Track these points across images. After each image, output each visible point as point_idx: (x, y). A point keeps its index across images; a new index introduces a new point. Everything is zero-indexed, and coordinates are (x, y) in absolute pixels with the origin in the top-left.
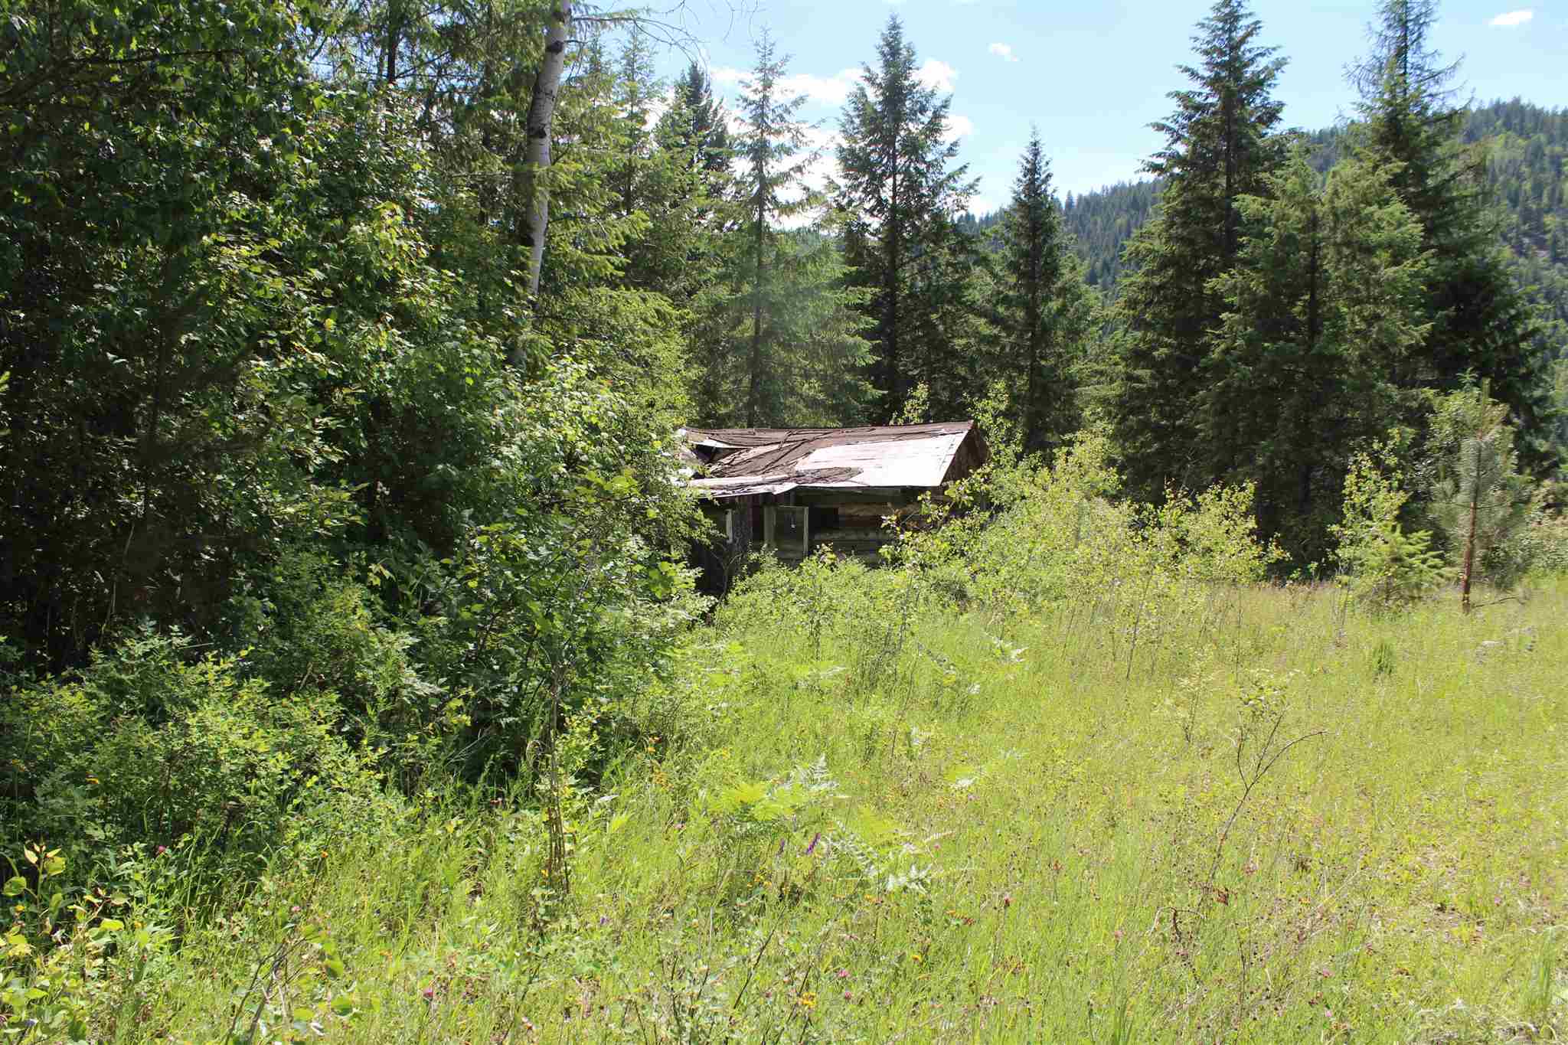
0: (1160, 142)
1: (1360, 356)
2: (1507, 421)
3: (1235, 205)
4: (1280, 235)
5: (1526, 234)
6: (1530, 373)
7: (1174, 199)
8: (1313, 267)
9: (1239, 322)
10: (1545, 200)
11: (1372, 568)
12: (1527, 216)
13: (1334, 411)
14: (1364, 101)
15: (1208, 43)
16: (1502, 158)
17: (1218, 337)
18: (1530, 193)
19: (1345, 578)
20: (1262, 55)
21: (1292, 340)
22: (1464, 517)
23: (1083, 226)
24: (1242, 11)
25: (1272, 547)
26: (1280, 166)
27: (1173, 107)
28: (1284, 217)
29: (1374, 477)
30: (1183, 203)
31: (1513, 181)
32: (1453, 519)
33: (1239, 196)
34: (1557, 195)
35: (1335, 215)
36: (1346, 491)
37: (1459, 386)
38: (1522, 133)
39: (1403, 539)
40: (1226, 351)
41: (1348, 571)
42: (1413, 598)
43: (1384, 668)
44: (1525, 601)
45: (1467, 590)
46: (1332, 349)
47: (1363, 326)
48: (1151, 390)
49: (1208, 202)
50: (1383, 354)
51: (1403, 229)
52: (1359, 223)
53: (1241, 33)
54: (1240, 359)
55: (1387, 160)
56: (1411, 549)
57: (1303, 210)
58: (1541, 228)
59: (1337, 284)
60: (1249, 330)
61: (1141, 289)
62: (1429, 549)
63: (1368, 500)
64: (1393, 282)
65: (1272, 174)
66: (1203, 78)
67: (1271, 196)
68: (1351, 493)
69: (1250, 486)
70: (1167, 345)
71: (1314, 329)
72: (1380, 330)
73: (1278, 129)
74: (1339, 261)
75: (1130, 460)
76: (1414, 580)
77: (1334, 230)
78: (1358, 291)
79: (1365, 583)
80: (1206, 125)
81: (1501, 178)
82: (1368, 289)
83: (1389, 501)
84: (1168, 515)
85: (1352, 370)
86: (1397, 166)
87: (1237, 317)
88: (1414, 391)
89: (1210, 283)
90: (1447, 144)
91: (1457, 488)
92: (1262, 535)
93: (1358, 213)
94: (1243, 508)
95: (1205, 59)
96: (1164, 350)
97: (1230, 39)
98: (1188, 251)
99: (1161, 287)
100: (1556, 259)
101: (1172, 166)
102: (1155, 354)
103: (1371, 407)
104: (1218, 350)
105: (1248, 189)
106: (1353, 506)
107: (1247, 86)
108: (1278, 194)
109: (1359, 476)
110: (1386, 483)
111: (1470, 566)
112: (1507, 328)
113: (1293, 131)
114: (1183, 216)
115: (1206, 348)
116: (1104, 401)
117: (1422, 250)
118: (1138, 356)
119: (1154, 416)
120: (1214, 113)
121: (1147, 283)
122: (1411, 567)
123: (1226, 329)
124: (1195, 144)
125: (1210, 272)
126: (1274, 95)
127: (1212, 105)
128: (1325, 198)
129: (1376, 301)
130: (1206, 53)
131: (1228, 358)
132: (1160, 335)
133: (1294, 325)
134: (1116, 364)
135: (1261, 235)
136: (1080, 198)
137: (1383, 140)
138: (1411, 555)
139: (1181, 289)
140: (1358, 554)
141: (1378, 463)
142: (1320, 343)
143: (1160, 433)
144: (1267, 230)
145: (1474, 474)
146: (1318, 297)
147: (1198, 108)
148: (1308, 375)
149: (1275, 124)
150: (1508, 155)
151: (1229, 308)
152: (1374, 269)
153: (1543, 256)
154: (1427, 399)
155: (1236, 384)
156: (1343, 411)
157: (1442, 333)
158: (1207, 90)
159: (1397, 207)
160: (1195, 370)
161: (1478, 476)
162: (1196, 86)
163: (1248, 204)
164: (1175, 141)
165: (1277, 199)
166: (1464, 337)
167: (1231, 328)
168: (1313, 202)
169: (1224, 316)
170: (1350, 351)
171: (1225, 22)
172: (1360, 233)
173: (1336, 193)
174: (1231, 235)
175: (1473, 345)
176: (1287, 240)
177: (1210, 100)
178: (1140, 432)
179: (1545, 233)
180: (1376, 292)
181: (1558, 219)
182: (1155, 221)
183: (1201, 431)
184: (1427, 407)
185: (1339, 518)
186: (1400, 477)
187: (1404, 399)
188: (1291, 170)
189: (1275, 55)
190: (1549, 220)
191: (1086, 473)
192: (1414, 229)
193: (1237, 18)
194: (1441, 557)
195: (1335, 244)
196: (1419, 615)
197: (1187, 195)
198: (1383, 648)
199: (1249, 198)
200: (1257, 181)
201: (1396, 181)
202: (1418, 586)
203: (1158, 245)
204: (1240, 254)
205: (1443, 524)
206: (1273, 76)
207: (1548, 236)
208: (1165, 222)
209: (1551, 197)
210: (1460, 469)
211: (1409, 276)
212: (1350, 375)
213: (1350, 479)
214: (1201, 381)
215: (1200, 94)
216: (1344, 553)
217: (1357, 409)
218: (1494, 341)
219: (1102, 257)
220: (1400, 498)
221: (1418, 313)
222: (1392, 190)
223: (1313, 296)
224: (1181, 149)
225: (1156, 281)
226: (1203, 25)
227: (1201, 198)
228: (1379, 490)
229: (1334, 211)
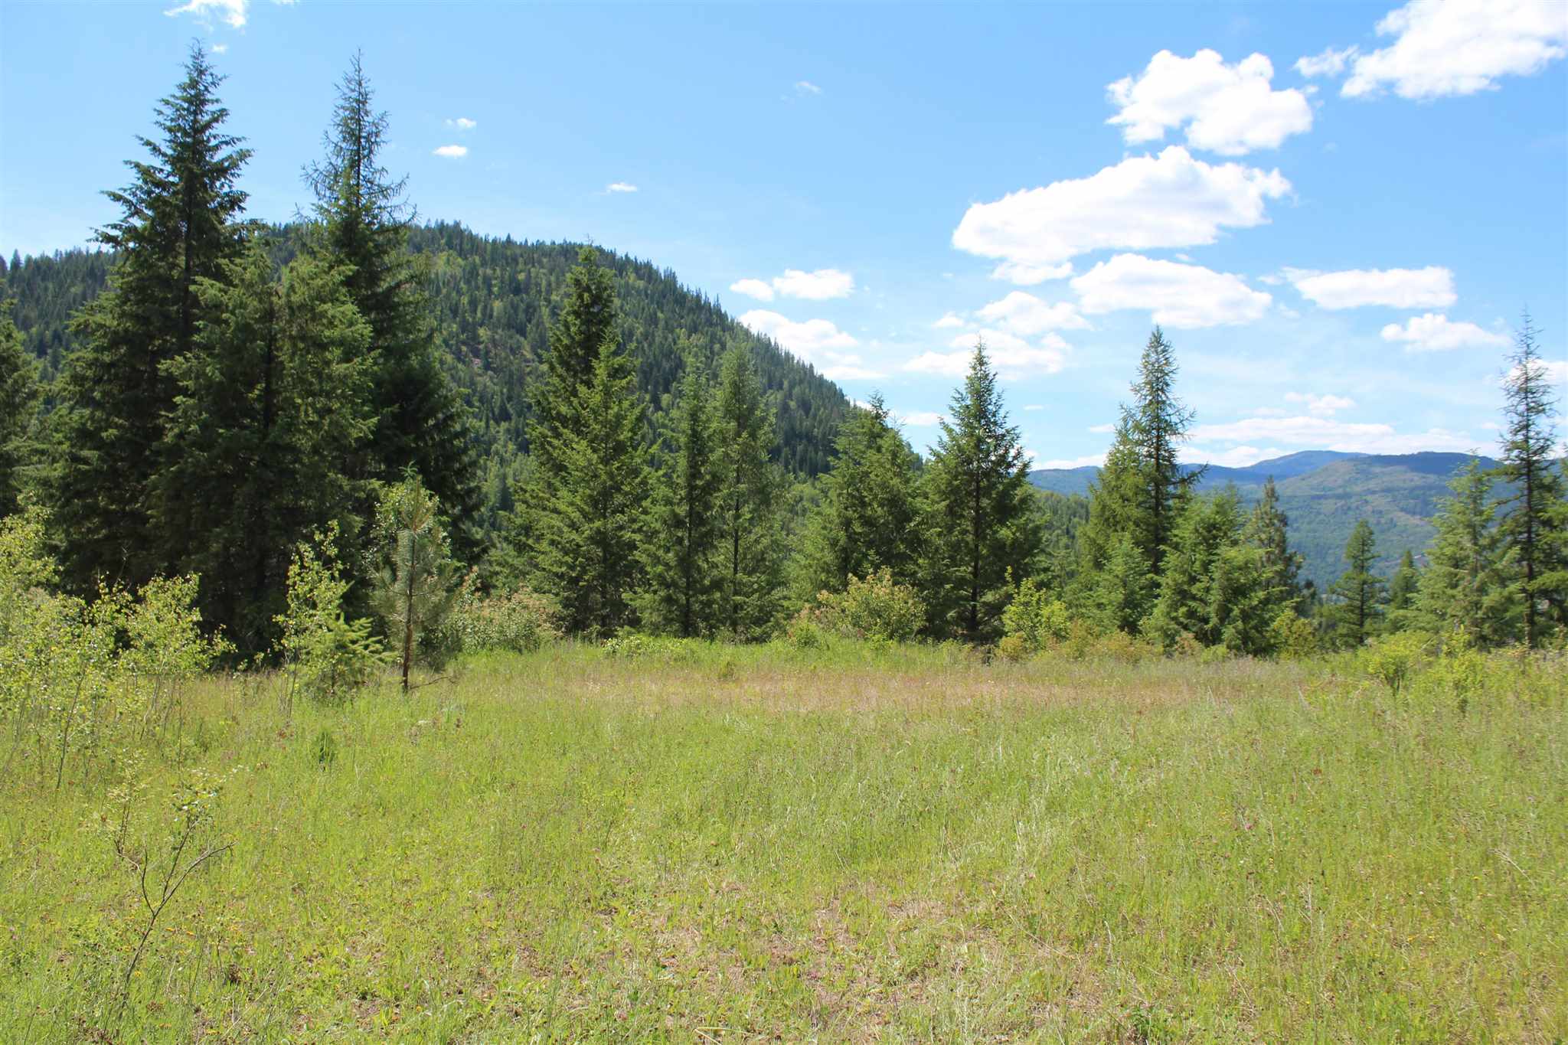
0: (117, 212)
1: (313, 446)
2: (441, 512)
3: (192, 288)
4: (237, 323)
5: (464, 343)
6: (464, 468)
7: (130, 274)
8: (269, 358)
9: (193, 408)
10: (479, 315)
11: (317, 656)
12: (464, 327)
13: (287, 499)
14: (321, 202)
15: (172, 120)
16: (445, 273)
17: (172, 420)
18: (467, 307)
19: (292, 667)
20: (227, 143)
21: (245, 427)
22: (401, 604)
23: (31, 290)
24: (209, 96)
25: (217, 639)
26: (241, 255)
27: (132, 178)
28: (242, 305)
29: (316, 568)
30: (139, 279)
31: (454, 294)
32: (391, 607)
33: (198, 278)
34: (488, 311)
35: (291, 308)
36: (290, 582)
37: (403, 479)
38: (462, 253)
39: (346, 627)
40: (181, 436)
41: (295, 658)
42: (356, 683)
43: (325, 756)
44: (454, 681)
45: (405, 674)
46: (287, 439)
47: (315, 418)
48: (98, 472)
49: (166, 282)
50: (336, 444)
51: (353, 328)
52: (313, 319)
53: (207, 118)
54: (193, 444)
55: (341, 262)
56: (354, 636)
57: (261, 301)
58: (475, 337)
59: (292, 375)
60: (204, 415)
61: (90, 365)
62: (370, 635)
63: (311, 590)
64: (343, 379)
65: (232, 262)
66: (164, 155)
67: (230, 283)
68: (295, 583)
69: (195, 578)
70: (117, 426)
71: (269, 417)
72: (331, 423)
73: (238, 217)
74: (294, 354)
75: (74, 547)
76: (357, 665)
77: (290, 322)
78: (311, 384)
79: (310, 671)
80: (166, 203)
81: (444, 291)
82: (320, 383)
83: (331, 590)
84: (104, 609)
85: (306, 460)
86: (350, 269)
87: (191, 401)
88: (362, 482)
89: (164, 365)
90: (393, 253)
91: (394, 578)
92: (205, 628)
93: (313, 309)
94: (188, 600)
95: (168, 136)
96: (112, 432)
97: (195, 121)
98: (141, 330)
99: (112, 365)
100: (487, 367)
101: (128, 240)
102: (104, 435)
103: (323, 494)
104: (171, 434)
105: (206, 273)
106: (297, 596)
107: (211, 171)
108: (236, 281)
109: (302, 567)
110: (328, 573)
111: (407, 649)
112: (442, 426)
113: (253, 222)
114: (139, 291)
115: (159, 432)
116: (45, 483)
117: (370, 349)
118: (84, 436)
119: (102, 501)
120: (175, 193)
121: (97, 359)
122: (354, 652)
123: (179, 413)
124: (153, 220)
125: (166, 353)
126: (238, 185)
127: (173, 184)
128: (282, 291)
129: (328, 395)
130: (170, 130)
131: (182, 443)
132: (109, 415)
133: (250, 413)
134: (60, 443)
135: (218, 321)
136: (29, 259)
137: (339, 243)
138: (354, 642)
139: (134, 369)
140: (302, 643)
141: (319, 556)
142: (274, 432)
143: (108, 518)
144: (225, 316)
145: (410, 564)
146: (274, 387)
147: (159, 184)
148: (262, 464)
149: (237, 213)
150: (448, 269)
151: (184, 392)
152: (328, 363)
153: (477, 363)
154: (374, 490)
155: (191, 470)
156: (297, 499)
157: (388, 428)
158: (168, 168)
159: (350, 308)
160: (147, 453)
161: (413, 566)
162: (157, 162)
163: (207, 289)
164: (132, 215)
165: (235, 286)
166: (406, 434)
167: (185, 412)
168: (271, 294)
169: (178, 399)
170: (303, 442)
171: (190, 103)
172: (314, 329)
173: (292, 287)
174: (188, 318)
175: (416, 440)
176: (245, 328)
177: (171, 179)
178: (87, 517)
179: (480, 343)
180: (327, 387)
181: (489, 333)
182: (107, 297)
183: (152, 516)
184: (373, 497)
185: (284, 609)
186: (341, 567)
187: (354, 489)
188: (250, 260)
189: (239, 146)
190: (483, 333)
191: (17, 562)
192: (363, 329)
193: (203, 102)
194: (379, 642)
195: (291, 337)
196: (363, 700)
197: (144, 273)
198: (325, 736)
199: (207, 281)
200: (218, 266)
201: (349, 282)
202: (361, 671)
203: (111, 322)
204: (196, 338)
205: (383, 611)
206: (236, 166)
207: (481, 347)
208: (118, 297)
209: (484, 314)
210: (396, 558)
211: (359, 373)
212: (303, 465)
213: (294, 569)
214: (154, 465)
215: (162, 170)
216: (290, 642)
217: (310, 497)
218: (433, 439)
219: (52, 327)
220: (343, 587)
221: (366, 408)
222: (344, 290)
223: (268, 384)
224: (137, 222)
225: (107, 358)
226: (167, 103)
227: (159, 277)
228: (320, 581)
229: (290, 305)
